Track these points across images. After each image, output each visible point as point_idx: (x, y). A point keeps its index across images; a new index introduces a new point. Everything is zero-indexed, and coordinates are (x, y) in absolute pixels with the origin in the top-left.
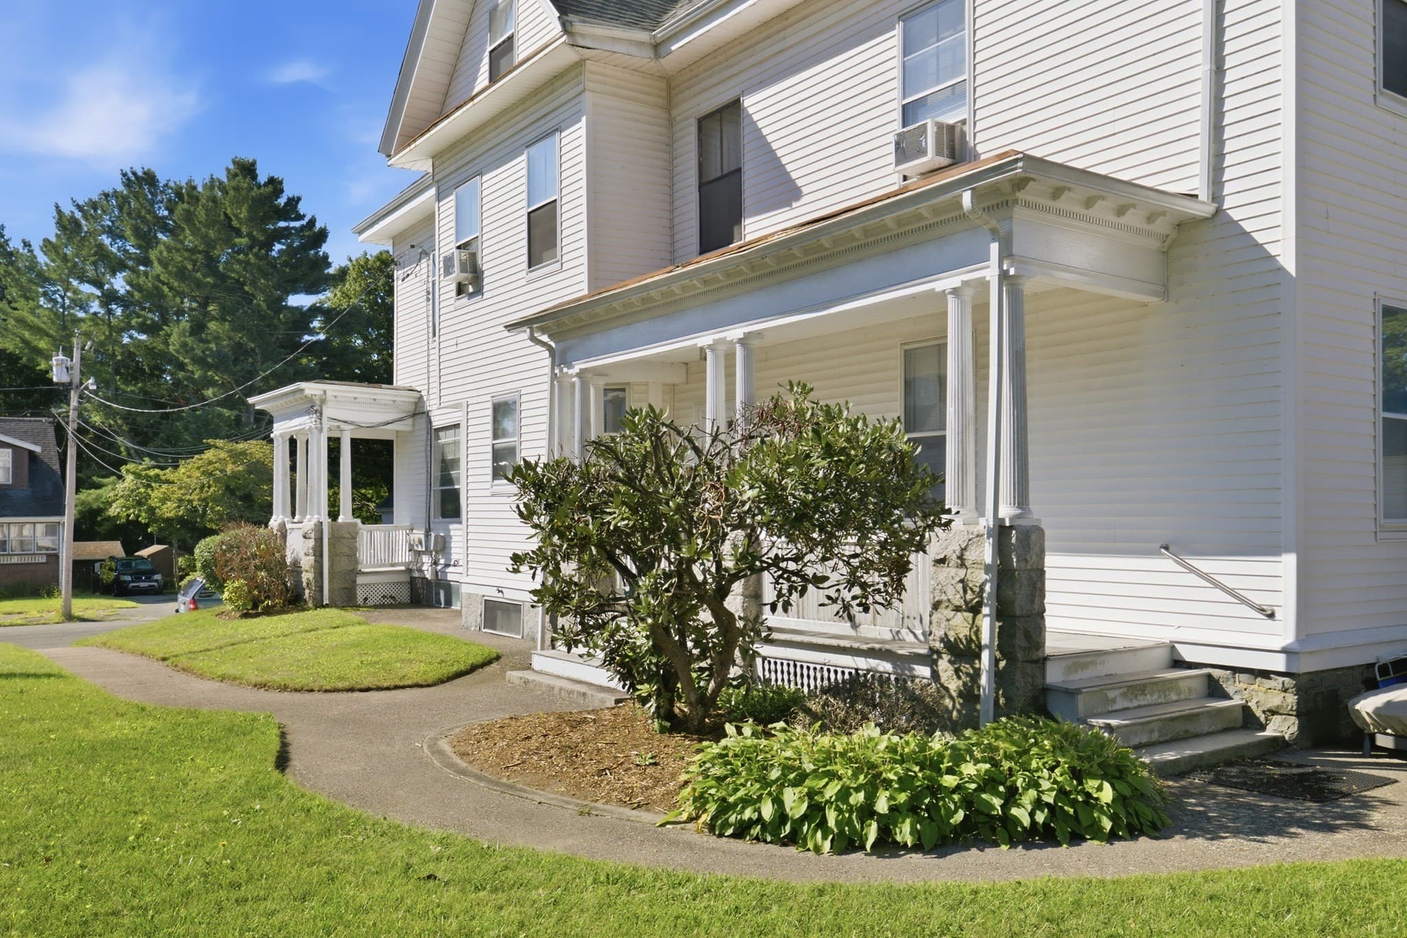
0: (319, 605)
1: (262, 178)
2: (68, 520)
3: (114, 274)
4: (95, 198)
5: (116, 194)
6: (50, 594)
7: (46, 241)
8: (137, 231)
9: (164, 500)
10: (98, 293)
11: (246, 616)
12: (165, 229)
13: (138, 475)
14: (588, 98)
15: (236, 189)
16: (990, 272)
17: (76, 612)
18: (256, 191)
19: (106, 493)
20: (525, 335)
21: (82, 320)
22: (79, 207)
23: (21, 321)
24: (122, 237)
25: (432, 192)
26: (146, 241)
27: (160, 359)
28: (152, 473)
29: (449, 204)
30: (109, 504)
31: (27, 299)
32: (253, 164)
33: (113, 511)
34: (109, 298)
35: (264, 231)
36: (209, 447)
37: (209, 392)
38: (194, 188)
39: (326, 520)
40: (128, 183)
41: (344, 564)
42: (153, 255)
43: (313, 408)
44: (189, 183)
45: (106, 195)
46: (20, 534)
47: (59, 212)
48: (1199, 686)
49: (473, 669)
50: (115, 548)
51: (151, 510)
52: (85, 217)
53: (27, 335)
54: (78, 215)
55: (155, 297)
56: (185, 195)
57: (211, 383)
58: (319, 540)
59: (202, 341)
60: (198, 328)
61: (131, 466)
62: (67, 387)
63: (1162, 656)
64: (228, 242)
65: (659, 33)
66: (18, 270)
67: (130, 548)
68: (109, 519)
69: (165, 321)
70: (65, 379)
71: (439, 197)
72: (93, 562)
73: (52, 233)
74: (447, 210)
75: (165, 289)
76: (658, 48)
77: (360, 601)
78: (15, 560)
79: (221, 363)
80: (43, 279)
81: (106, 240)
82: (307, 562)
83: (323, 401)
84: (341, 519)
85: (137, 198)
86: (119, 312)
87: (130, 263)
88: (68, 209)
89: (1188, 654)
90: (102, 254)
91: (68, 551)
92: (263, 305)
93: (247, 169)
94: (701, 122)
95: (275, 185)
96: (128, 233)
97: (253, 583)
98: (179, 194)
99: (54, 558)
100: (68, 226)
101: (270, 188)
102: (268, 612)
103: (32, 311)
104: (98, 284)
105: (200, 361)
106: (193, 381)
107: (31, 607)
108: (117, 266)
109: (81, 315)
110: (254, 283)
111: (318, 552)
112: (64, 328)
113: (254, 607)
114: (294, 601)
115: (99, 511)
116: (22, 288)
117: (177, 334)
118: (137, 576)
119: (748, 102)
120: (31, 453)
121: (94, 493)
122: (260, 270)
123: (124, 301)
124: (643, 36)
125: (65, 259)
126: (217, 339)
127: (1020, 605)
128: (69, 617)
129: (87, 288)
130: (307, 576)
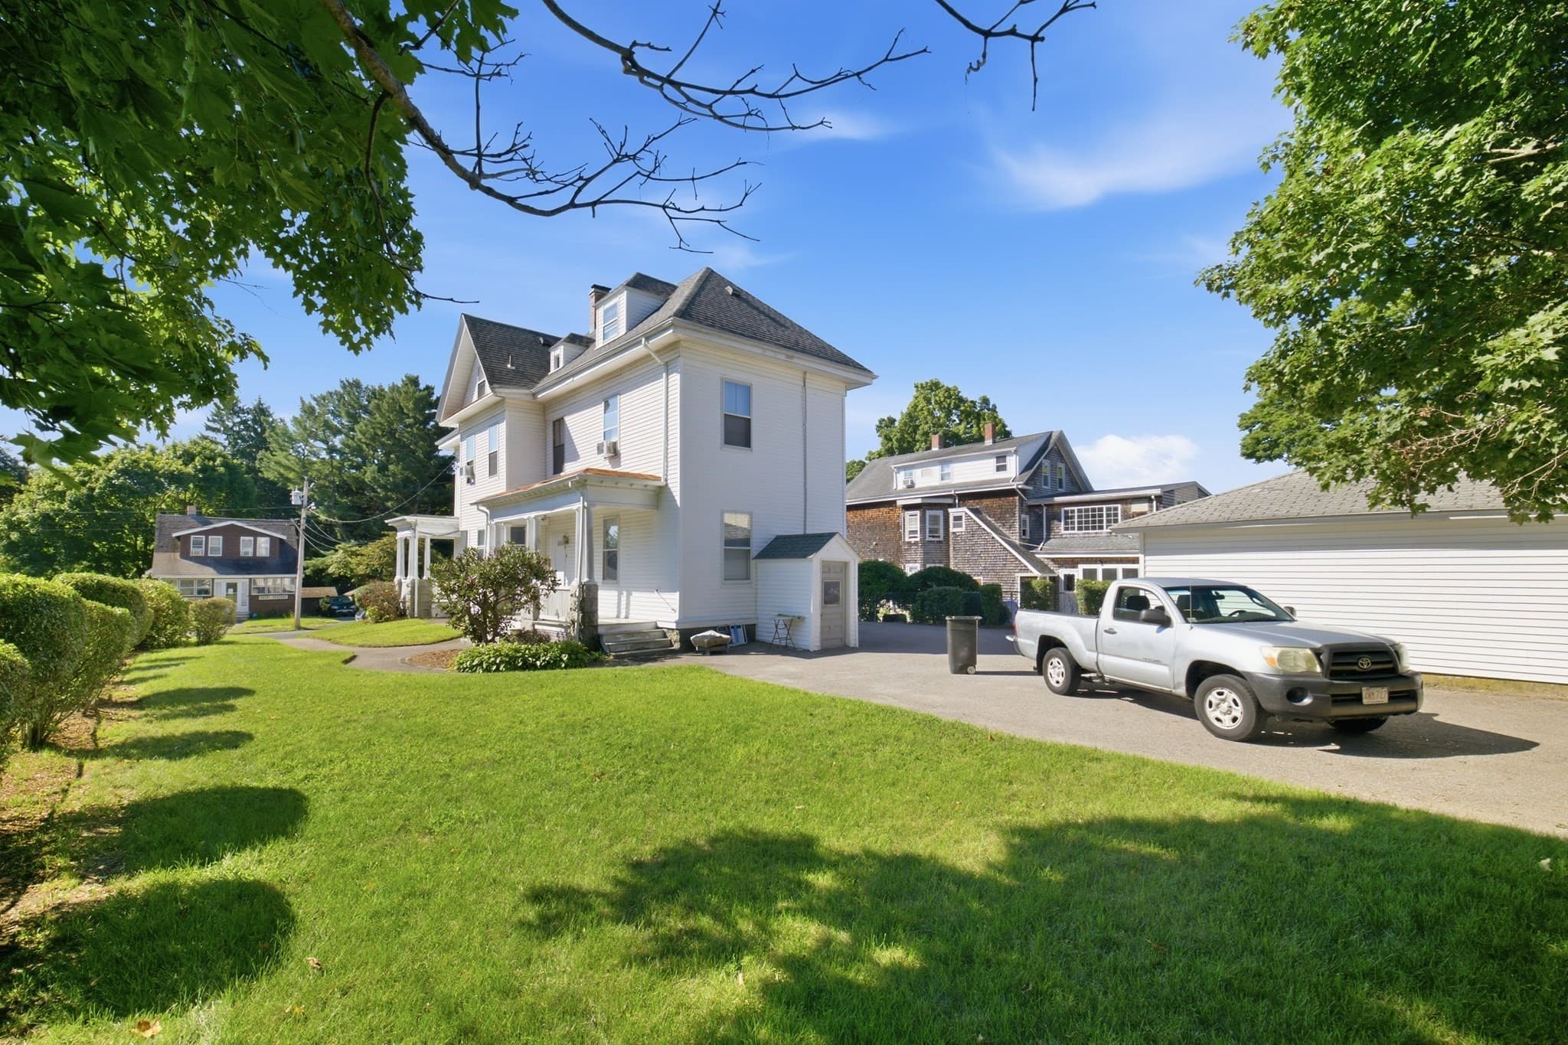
0: (413, 617)
1: (422, 387)
2: (299, 577)
3: (335, 436)
4: (324, 394)
5: (336, 393)
6: (288, 616)
7: (295, 419)
8: (348, 414)
9: (358, 565)
10: (325, 447)
11: (377, 622)
12: (366, 411)
13: (345, 551)
14: (507, 413)
15: (406, 393)
16: (579, 505)
17: (303, 625)
18: (418, 394)
19: (328, 560)
20: (475, 507)
21: (315, 463)
22: (315, 399)
23: (278, 463)
24: (340, 416)
25: (459, 436)
26: (354, 418)
27: (362, 486)
28: (354, 549)
29: (464, 443)
30: (328, 566)
31: (282, 450)
32: (417, 378)
33: (330, 570)
34: (331, 450)
35: (423, 414)
36: (385, 535)
37: (389, 504)
38: (383, 390)
39: (417, 578)
40: (344, 387)
41: (425, 598)
42: (357, 427)
43: (411, 527)
44: (380, 386)
45: (331, 394)
46: (274, 583)
47: (303, 402)
48: (660, 634)
49: (452, 639)
50: (332, 591)
51: (352, 570)
52: (318, 404)
53: (282, 470)
54: (314, 403)
55: (358, 451)
56: (377, 394)
57: (390, 499)
58: (413, 588)
59: (385, 475)
60: (382, 468)
61: (343, 545)
62: (300, 507)
63: (653, 625)
64: (401, 421)
65: (533, 390)
66: (277, 434)
67: (341, 591)
68: (328, 574)
69: (364, 463)
70: (299, 503)
71: (462, 440)
72: (318, 599)
73: (298, 414)
74: (464, 445)
75: (364, 446)
76: (534, 395)
77: (434, 615)
78: (271, 598)
79: (395, 488)
80: (291, 440)
81: (330, 417)
82: (408, 597)
83: (416, 524)
84: (425, 578)
85: (349, 394)
86: (338, 457)
87: (344, 430)
88: (308, 400)
89: (660, 625)
90: (327, 425)
91: (299, 592)
92: (422, 456)
93: (414, 381)
94: (554, 423)
95: (429, 390)
96: (343, 414)
97: (381, 608)
98: (374, 393)
99: (292, 597)
100: (309, 411)
101: (426, 392)
102: (387, 620)
103: (286, 457)
104: (325, 442)
105: (384, 487)
106: (380, 498)
107: (277, 623)
108: (336, 432)
109: (315, 459)
110: (416, 444)
111: (412, 593)
112: (304, 467)
113: (380, 618)
114: (401, 615)
115: (323, 570)
116: (279, 444)
117: (369, 473)
118: (341, 606)
119: (566, 419)
120: (281, 540)
121: (321, 559)
122: (420, 436)
123: (341, 452)
124: (527, 391)
125: (305, 429)
126: (394, 475)
127: (587, 608)
128: (299, 628)
129: (319, 444)
130: (408, 604)
